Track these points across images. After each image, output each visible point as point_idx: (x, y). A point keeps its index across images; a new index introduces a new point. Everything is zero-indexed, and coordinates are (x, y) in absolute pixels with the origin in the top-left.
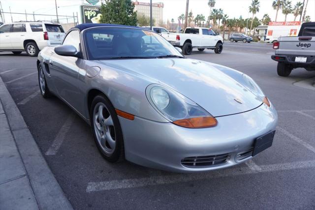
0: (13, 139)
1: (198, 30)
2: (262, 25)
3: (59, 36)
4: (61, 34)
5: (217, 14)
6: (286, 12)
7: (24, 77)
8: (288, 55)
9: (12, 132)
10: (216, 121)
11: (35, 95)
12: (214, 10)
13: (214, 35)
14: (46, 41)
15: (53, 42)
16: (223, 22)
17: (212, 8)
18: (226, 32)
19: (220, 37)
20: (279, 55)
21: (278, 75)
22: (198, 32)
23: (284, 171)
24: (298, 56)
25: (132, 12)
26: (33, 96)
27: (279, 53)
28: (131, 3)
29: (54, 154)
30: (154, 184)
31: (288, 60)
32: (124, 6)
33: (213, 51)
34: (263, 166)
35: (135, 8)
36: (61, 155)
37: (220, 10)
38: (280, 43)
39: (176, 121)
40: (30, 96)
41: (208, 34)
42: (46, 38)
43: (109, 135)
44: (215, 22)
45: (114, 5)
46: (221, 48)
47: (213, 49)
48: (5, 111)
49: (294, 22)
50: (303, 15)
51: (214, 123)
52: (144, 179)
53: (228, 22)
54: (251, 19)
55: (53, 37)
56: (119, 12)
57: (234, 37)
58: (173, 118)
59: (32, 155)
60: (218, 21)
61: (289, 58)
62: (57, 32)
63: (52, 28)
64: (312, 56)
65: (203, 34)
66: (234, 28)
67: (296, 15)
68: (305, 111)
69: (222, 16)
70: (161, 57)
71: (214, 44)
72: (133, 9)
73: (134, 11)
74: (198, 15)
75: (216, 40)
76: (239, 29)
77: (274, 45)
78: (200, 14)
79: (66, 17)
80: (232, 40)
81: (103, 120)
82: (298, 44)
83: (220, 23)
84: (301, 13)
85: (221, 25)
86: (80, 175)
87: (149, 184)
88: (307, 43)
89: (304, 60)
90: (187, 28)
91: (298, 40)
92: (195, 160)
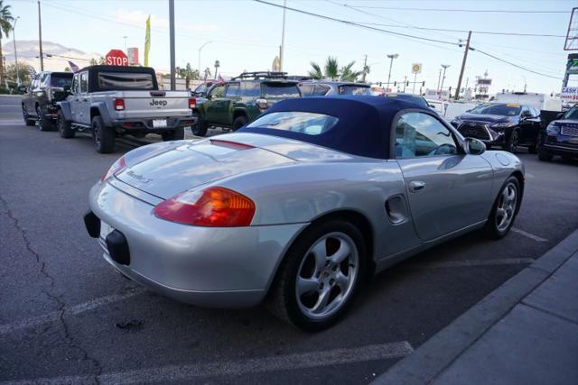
24: (156, 118)
82: (151, 101)
89: (163, 124)
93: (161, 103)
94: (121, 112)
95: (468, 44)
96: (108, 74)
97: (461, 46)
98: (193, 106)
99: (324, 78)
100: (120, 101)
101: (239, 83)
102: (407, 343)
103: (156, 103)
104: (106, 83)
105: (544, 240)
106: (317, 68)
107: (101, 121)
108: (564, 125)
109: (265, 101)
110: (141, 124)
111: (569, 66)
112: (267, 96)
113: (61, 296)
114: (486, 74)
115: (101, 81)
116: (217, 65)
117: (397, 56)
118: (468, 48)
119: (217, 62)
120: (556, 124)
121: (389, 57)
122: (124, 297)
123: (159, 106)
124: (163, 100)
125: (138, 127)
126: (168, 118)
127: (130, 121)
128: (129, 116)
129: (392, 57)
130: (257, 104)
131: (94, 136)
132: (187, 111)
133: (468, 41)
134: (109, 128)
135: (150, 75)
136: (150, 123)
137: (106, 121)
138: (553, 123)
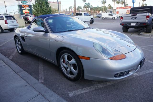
0: (20, 77)
1: (82, 13)
2: (108, 9)
3: (13, 22)
4: (14, 20)
5: (87, 5)
6: (118, 3)
7: (2, 44)
8: (128, 23)
9: (17, 74)
10: (125, 56)
11: (15, 54)
12: (86, 4)
13: (89, 15)
14: (6, 25)
15: (11, 25)
16: (90, 9)
17: (85, 3)
18: (92, 14)
19: (92, 16)
20: (123, 23)
21: (123, 32)
22: (82, 15)
23: (147, 74)
24: (132, 23)
25: (48, 7)
26: (14, 54)
27: (123, 22)
28: (47, 2)
29: (43, 82)
30: (98, 88)
31: (128, 25)
32: (44, 4)
33: (90, 23)
34: (138, 73)
35: (50, 5)
36: (47, 82)
37: (88, 3)
38: (123, 17)
39: (110, 58)
40: (12, 54)
41: (87, 15)
42: (6, 23)
43: (72, 68)
44: (86, 9)
45: (39, 4)
46: (93, 21)
47: (89, 22)
48: (6, 64)
49: (122, 7)
50: (125, 4)
51: (125, 57)
52: (92, 87)
53: (93, 9)
54: (103, 7)
55: (10, 22)
56: (42, 7)
57: (98, 15)
58: (108, 57)
59: (36, 84)
60: (88, 9)
61: (128, 24)
62: (11, 19)
63: (8, 18)
64: (138, 23)
65: (84, 15)
66: (96, 12)
67: (122, 4)
68: (142, 47)
69: (90, 6)
70: (84, 29)
71: (90, 20)
72: (49, 5)
73: (49, 6)
74: (78, 6)
75: (90, 18)
76: (98, 12)
77: (121, 19)
78: (79, 6)
79: (13, 12)
80: (98, 17)
81: (68, 62)
83: (89, 9)
84: (124, 3)
85: (89, 10)
86: (62, 89)
87: (96, 88)
88: (135, 17)
89: (134, 24)
90: (76, 13)
91: (131, 16)
92: (118, 74)
110: (126, 24)
123: (134, 19)
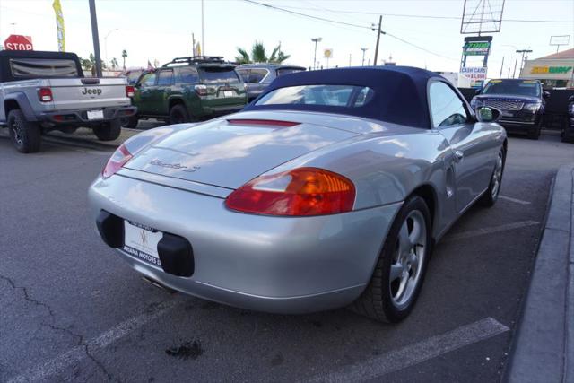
24: (90, 110)
77: (42, 95)
82: (82, 89)
89: (99, 115)
93: (94, 92)
94: (48, 103)
95: (380, 29)
96: (20, 61)
97: (374, 30)
98: (131, 94)
99: (251, 63)
100: (46, 91)
101: (172, 69)
102: (492, 319)
103: (90, 92)
104: (19, 72)
105: (528, 203)
106: (244, 54)
107: (22, 115)
108: (486, 99)
109: (205, 87)
110: (74, 116)
111: (465, 48)
112: (206, 81)
113: (71, 327)
114: (391, 58)
115: (14, 69)
116: (125, 55)
117: (320, 39)
118: (380, 32)
119: (125, 51)
120: (479, 99)
121: (313, 40)
122: (154, 317)
123: (93, 95)
124: (96, 88)
125: (71, 120)
126: (103, 108)
127: (59, 114)
128: (57, 108)
129: (316, 40)
130: (196, 91)
131: (13, 134)
132: (125, 99)
133: (380, 25)
134: (34, 122)
135: (73, 62)
136: (84, 114)
137: (29, 115)
138: (475, 97)
